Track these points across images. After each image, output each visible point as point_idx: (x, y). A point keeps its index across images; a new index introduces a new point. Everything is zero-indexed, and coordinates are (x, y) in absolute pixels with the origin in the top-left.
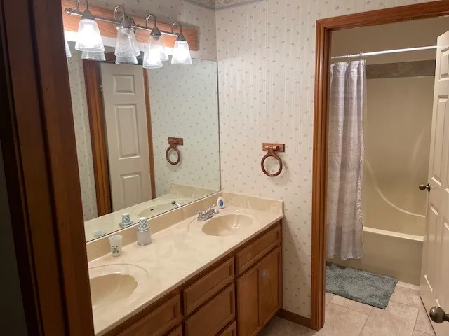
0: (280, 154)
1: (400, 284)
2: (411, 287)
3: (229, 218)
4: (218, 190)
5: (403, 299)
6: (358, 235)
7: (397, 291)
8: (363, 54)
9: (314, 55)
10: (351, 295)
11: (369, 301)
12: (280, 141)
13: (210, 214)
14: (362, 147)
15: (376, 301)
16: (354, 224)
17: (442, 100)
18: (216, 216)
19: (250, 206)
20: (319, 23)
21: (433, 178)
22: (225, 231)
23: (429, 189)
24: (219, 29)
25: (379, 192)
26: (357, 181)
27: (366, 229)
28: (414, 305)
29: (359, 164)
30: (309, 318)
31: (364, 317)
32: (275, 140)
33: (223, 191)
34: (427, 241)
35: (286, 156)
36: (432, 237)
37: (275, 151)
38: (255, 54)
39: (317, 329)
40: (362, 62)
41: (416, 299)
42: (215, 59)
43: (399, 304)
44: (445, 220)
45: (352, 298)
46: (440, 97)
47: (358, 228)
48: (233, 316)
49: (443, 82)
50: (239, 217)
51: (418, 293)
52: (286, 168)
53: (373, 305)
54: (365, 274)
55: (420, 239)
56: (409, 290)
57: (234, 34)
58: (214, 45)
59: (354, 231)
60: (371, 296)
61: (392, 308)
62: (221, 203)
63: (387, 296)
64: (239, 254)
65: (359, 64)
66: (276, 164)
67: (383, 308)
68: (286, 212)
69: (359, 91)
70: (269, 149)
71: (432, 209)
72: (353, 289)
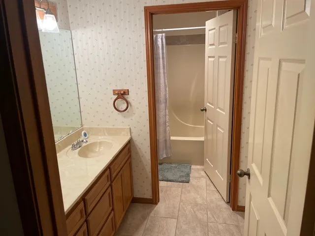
0: (126, 96)
1: (193, 167)
2: (199, 167)
3: (93, 144)
4: (80, 126)
5: (197, 175)
6: (168, 143)
7: (192, 171)
8: (164, 30)
9: (144, 29)
10: (169, 179)
11: (180, 180)
12: (126, 88)
13: (79, 144)
14: (167, 89)
15: (184, 179)
16: (165, 137)
17: (210, 59)
18: (84, 145)
19: (106, 134)
20: (146, 9)
21: (208, 104)
22: (93, 154)
23: (206, 110)
24: (70, 6)
25: (175, 116)
26: (166, 109)
27: (172, 138)
28: (202, 177)
29: (166, 99)
30: (151, 198)
31: (180, 190)
32: (121, 87)
33: (84, 127)
34: (206, 139)
35: (130, 98)
36: (210, 137)
37: (122, 95)
38: (101, 27)
39: (156, 204)
40: (164, 34)
41: (203, 173)
42: (69, 29)
43: (195, 178)
44: (217, 126)
45: (170, 181)
46: (209, 57)
47: (168, 139)
48: (111, 208)
49: (210, 49)
50: (100, 143)
51: (203, 170)
52: (131, 106)
53: (182, 182)
54: (174, 165)
55: (202, 139)
56: (198, 169)
57: (83, 11)
58: (67, 18)
59: (166, 141)
60: (180, 177)
61: (193, 181)
62: (85, 135)
63: (188, 175)
64: (111, 167)
65: (162, 36)
66: (124, 103)
67: (188, 182)
68: (133, 134)
69: (163, 53)
70: (118, 94)
71: (208, 121)
72: (169, 175)
